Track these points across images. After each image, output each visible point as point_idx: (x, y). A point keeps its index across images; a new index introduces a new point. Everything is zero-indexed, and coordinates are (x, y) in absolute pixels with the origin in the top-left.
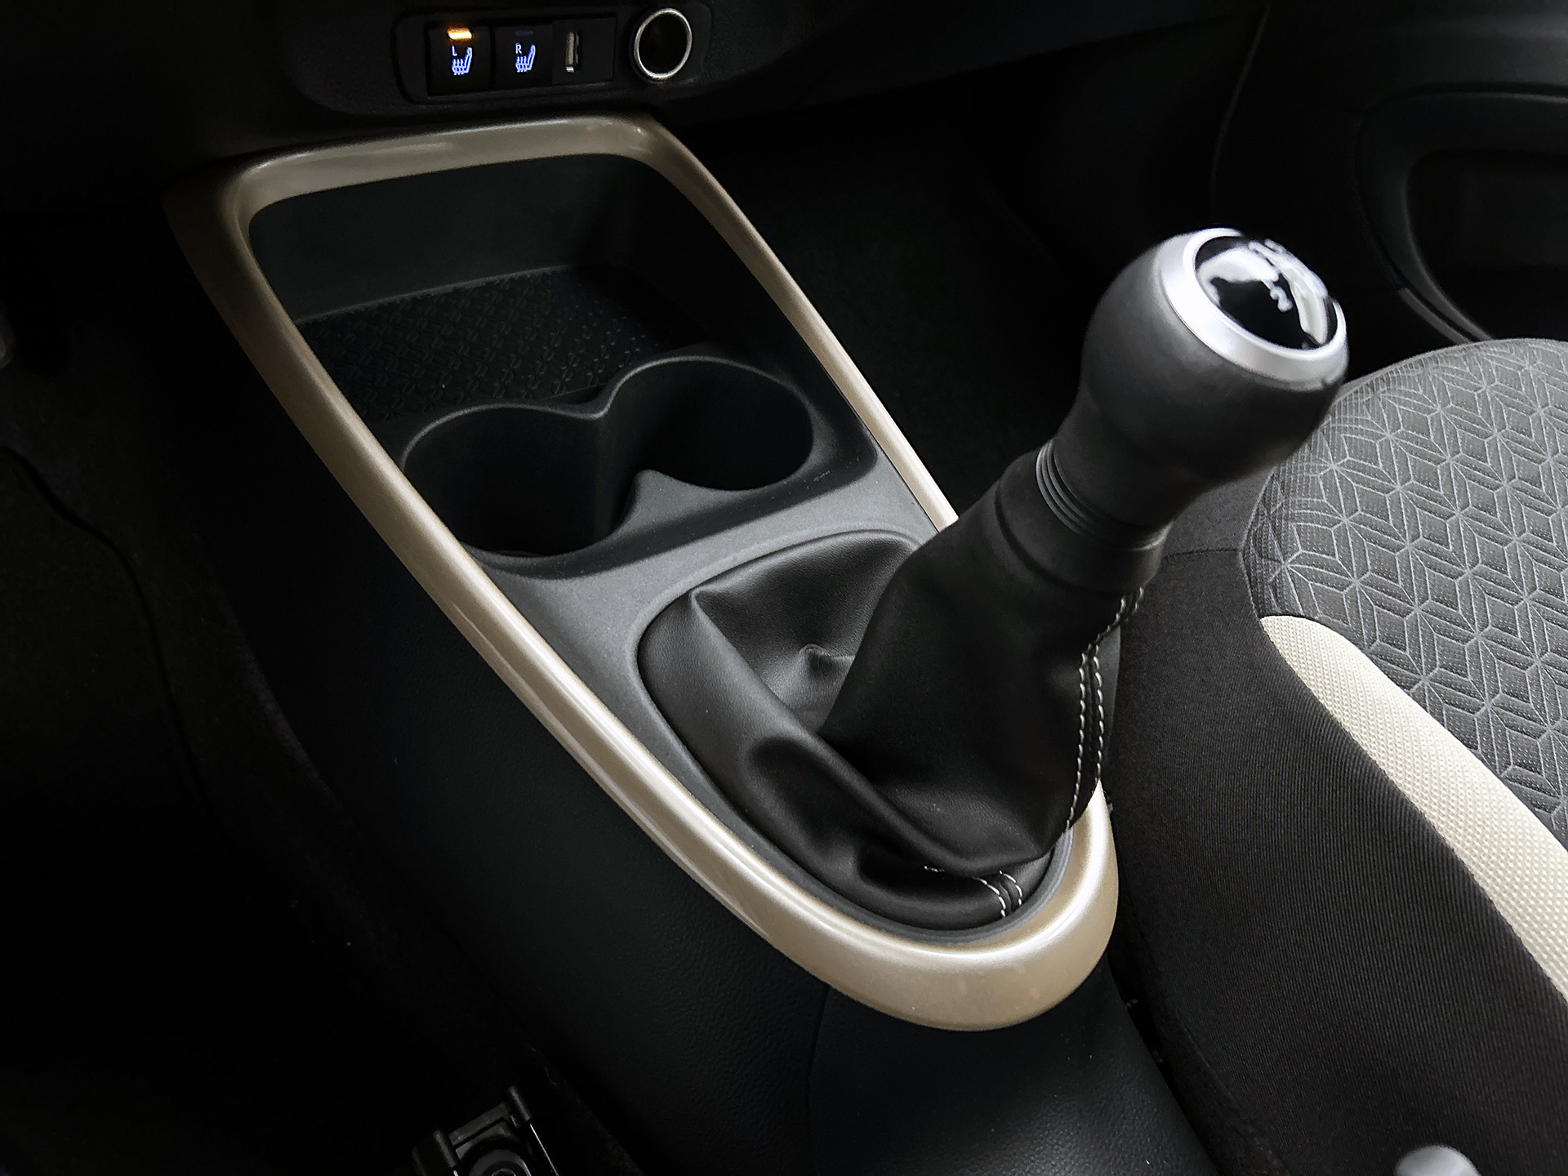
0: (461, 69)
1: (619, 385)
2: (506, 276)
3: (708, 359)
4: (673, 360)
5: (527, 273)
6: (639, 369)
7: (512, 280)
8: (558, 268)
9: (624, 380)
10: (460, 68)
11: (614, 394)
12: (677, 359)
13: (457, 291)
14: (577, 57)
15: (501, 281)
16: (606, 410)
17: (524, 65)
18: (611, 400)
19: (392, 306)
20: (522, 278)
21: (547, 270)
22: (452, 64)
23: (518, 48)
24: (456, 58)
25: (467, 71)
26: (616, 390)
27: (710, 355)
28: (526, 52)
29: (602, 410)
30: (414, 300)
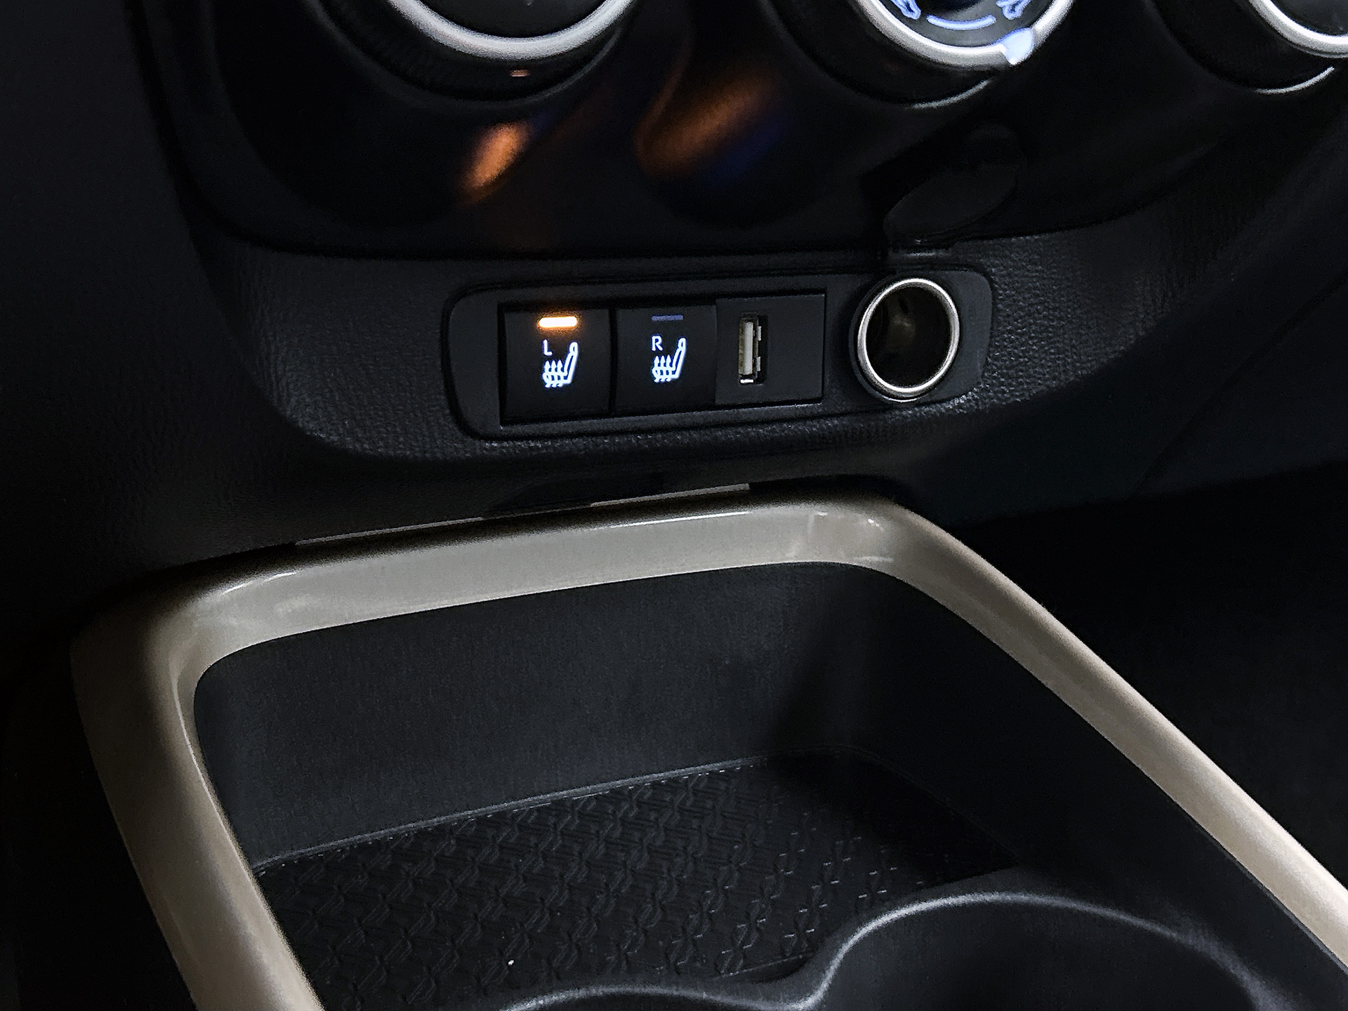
0: (559, 378)
1: (846, 948)
2: (648, 778)
3: (1023, 898)
4: (951, 901)
5: (684, 773)
6: (886, 919)
7: (655, 784)
8: (737, 764)
9: (856, 937)
10: (556, 376)
11: (836, 963)
12: (962, 899)
13: (559, 803)
14: (759, 359)
15: (637, 786)
16: (819, 995)
17: (665, 371)
18: (830, 974)
19: (441, 832)
20: (674, 781)
21: (715, 766)
22: (542, 371)
23: (657, 342)
24: (550, 359)
25: (569, 381)
26: (841, 956)
27: (1028, 890)
28: (669, 350)
29: (812, 993)
30: (481, 820)
